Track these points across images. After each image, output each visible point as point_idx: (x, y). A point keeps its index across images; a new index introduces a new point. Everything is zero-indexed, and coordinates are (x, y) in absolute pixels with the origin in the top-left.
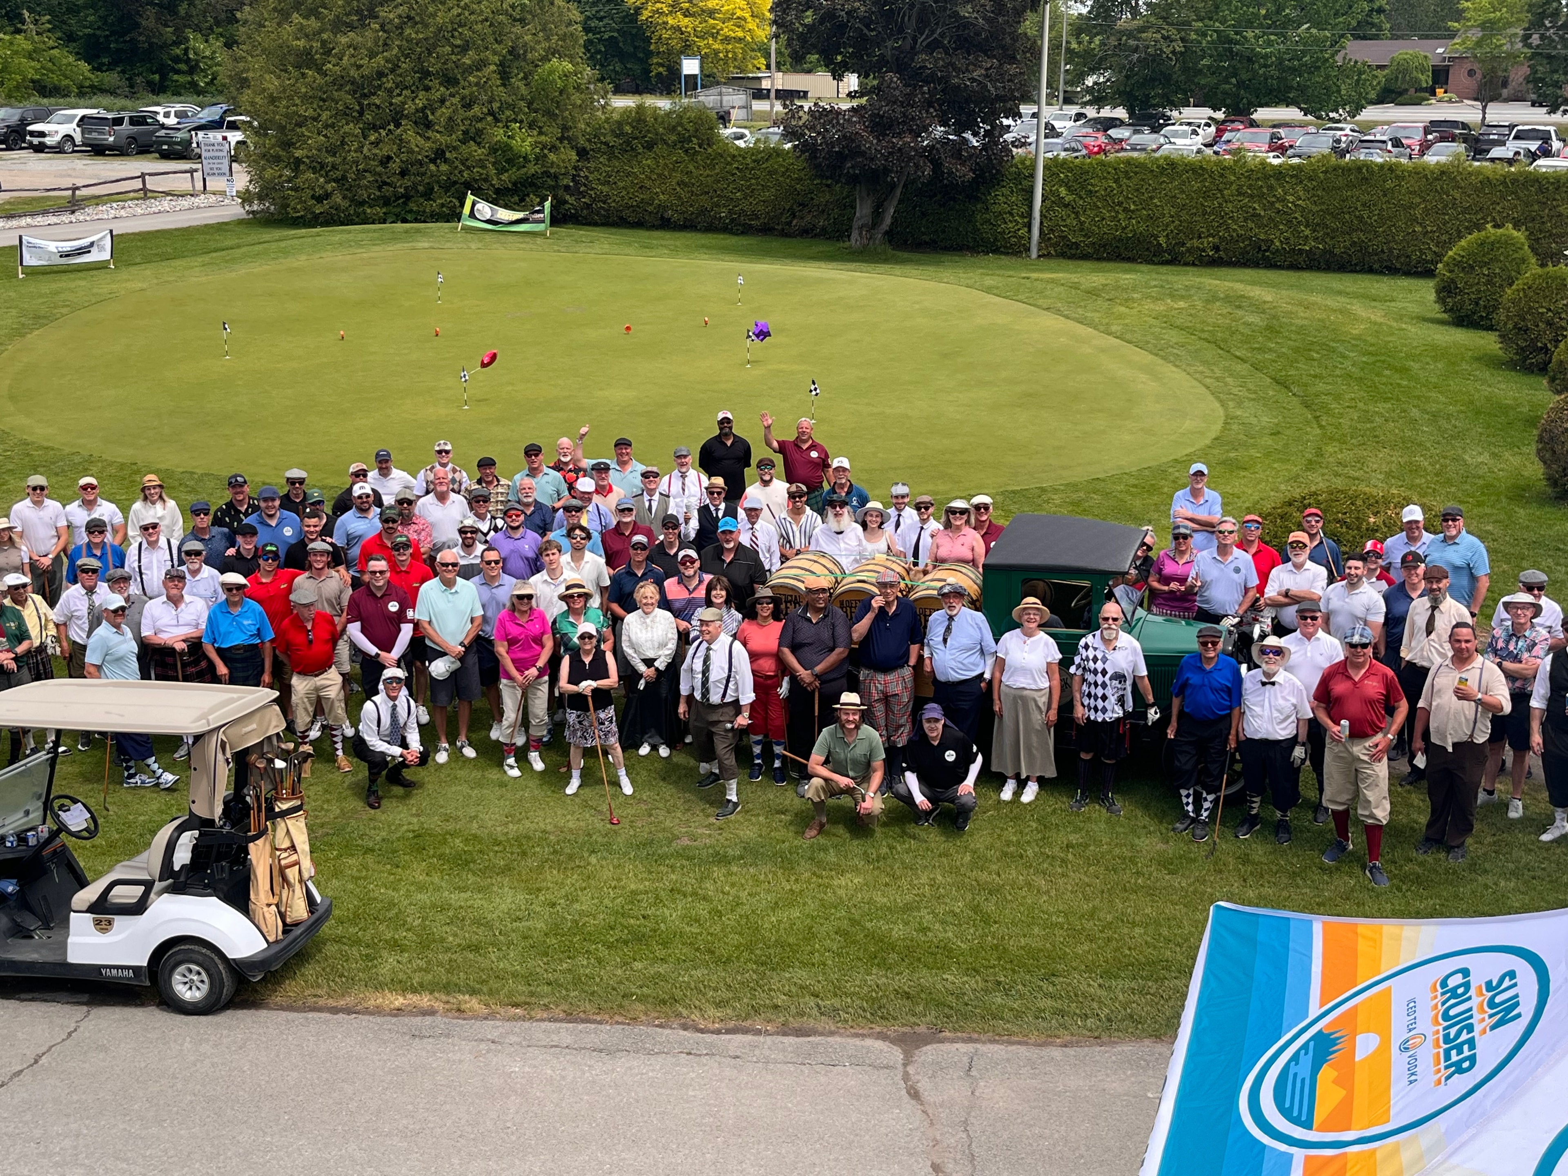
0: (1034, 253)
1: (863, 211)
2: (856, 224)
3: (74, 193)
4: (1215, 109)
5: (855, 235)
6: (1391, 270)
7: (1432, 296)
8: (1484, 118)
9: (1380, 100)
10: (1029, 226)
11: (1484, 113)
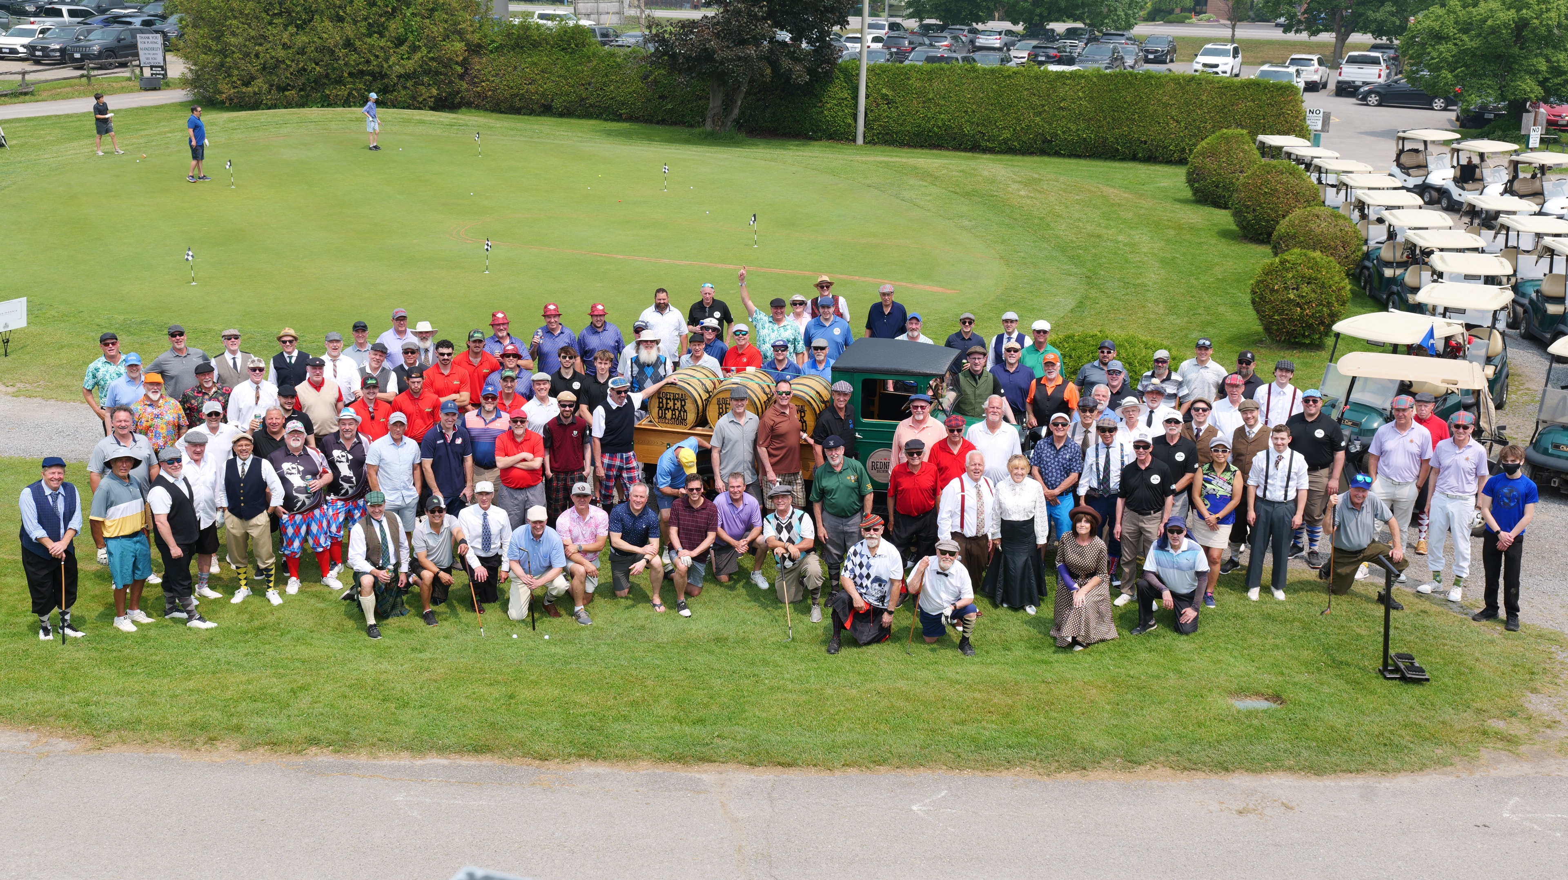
0: (860, 140)
1: (715, 104)
2: (710, 114)
3: (23, 78)
4: (1015, 23)
5: (709, 122)
6: (1151, 158)
7: (1183, 178)
8: (1233, 35)
9: (1151, 18)
10: (855, 117)
11: (1234, 31)
